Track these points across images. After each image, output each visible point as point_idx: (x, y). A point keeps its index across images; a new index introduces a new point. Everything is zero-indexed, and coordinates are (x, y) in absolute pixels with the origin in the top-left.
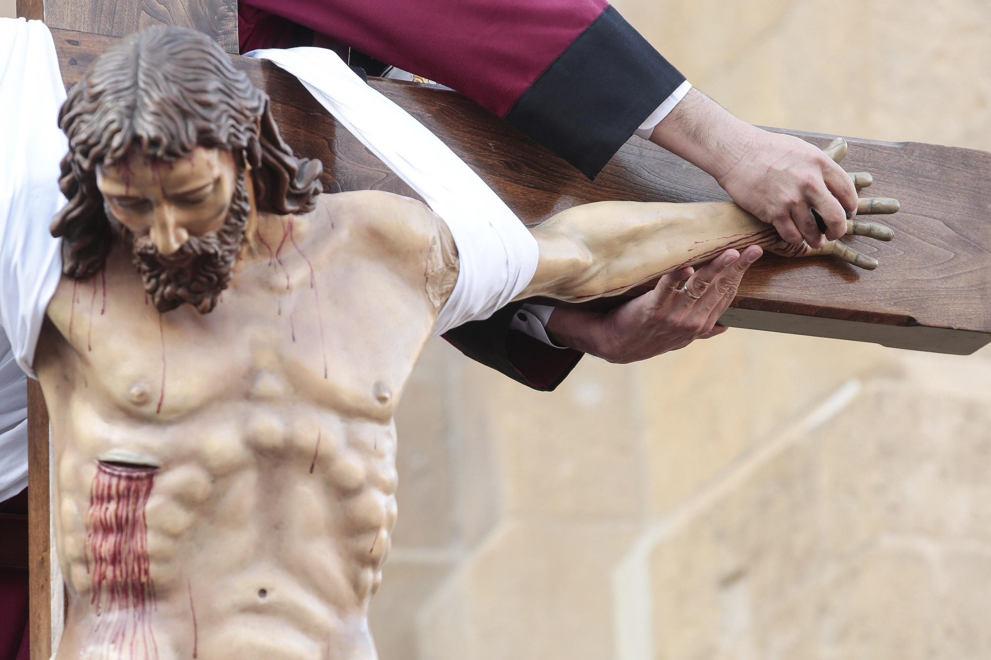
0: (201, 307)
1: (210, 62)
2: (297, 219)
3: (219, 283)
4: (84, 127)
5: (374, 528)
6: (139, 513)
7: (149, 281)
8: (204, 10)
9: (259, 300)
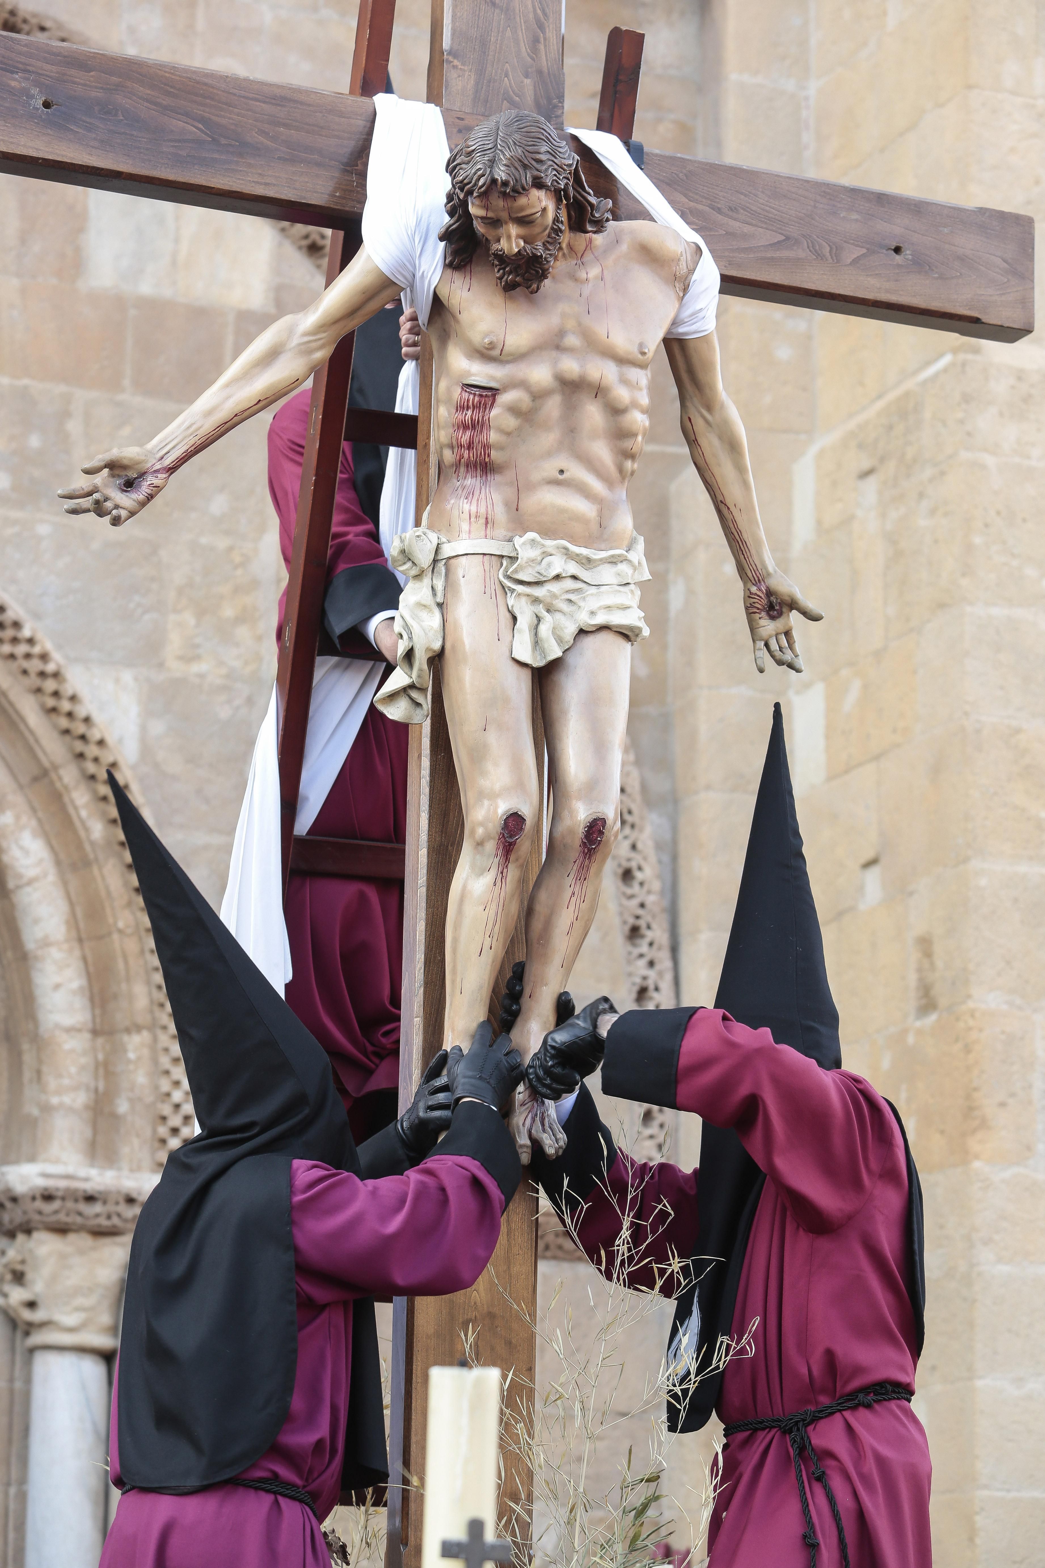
0: (530, 290)
1: (543, 135)
2: (594, 236)
3: (543, 275)
4: (462, 172)
5: (635, 435)
6: (486, 418)
7: (498, 271)
8: (543, 102)
9: (568, 287)
